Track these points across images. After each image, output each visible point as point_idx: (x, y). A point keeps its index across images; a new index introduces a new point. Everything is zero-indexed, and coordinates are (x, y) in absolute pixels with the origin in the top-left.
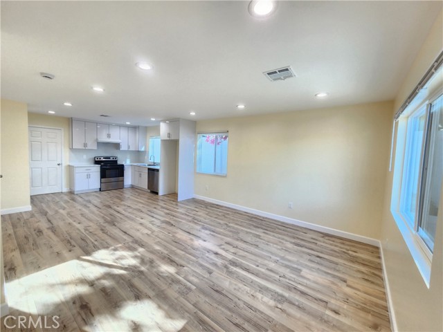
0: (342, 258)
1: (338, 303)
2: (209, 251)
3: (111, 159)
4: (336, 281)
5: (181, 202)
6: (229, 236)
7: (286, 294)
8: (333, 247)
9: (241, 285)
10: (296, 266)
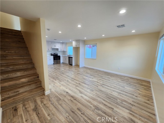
0: (137, 84)
1: (137, 95)
2: (95, 81)
3: (56, 54)
4: (136, 90)
5: (81, 68)
6: (100, 78)
7: (121, 92)
8: (134, 81)
9: (107, 90)
10: (123, 86)
